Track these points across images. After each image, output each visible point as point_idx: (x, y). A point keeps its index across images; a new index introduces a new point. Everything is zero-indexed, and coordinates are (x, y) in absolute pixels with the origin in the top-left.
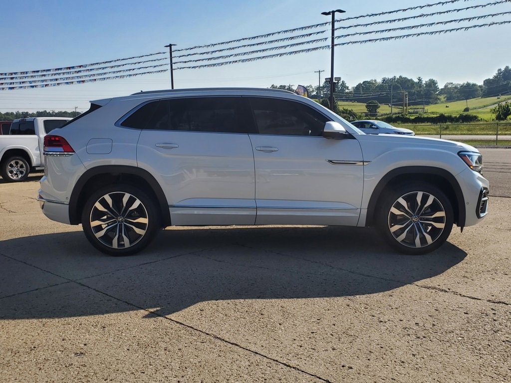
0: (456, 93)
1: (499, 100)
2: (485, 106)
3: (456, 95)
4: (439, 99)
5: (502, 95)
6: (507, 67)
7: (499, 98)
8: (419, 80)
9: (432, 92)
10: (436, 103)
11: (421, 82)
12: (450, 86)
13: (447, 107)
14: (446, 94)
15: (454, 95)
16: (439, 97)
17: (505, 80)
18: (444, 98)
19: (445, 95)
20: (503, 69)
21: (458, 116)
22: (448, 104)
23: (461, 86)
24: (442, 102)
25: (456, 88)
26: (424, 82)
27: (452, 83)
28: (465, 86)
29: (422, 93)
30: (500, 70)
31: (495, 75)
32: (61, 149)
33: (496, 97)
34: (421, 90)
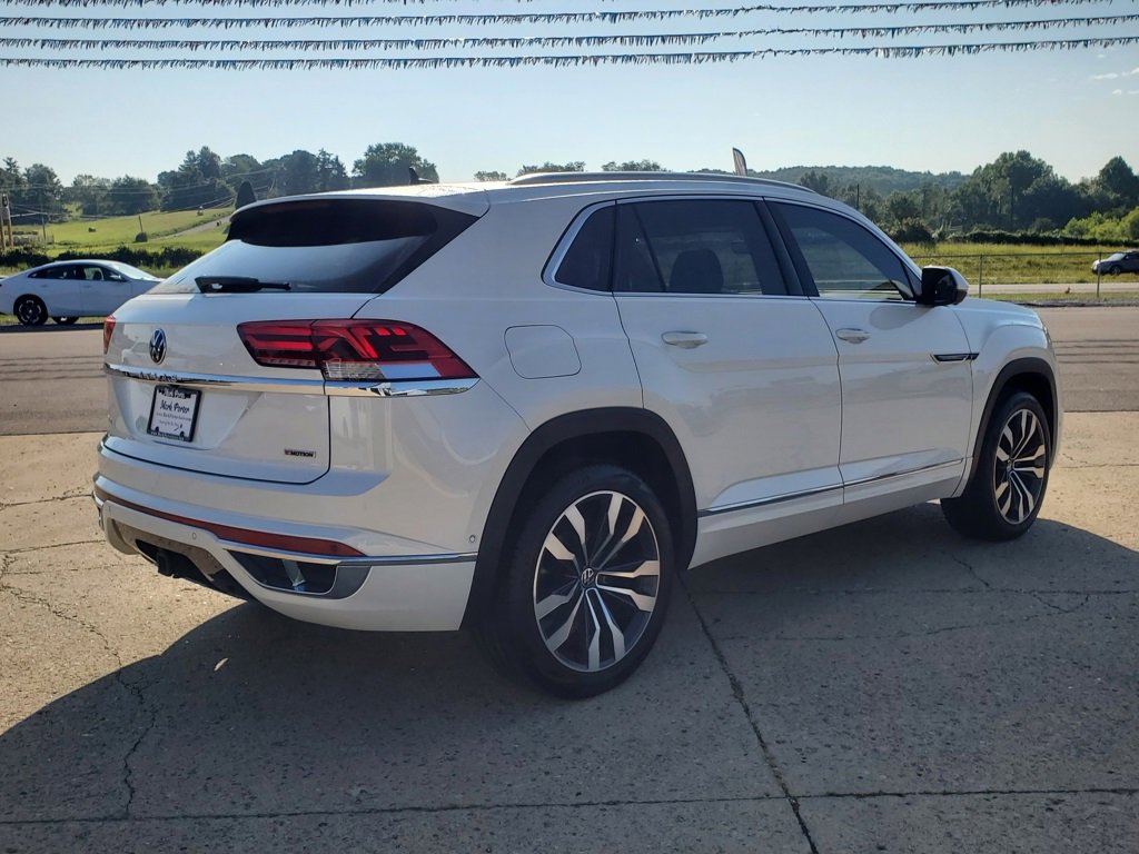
0: (104, 199)
1: (201, 218)
2: (176, 231)
3: (104, 204)
4: (66, 211)
5: (205, 207)
6: (205, 149)
7: (201, 214)
8: (8, 164)
9: (49, 194)
10: (61, 222)
11: (16, 171)
12: (86, 183)
13: (91, 230)
14: (80, 199)
15: (101, 204)
16: (66, 207)
17: (206, 176)
18: (77, 210)
19: (79, 204)
20: (197, 153)
21: (160, 253)
22: (93, 225)
23: (115, 185)
24: (75, 220)
25: (101, 187)
26: (22, 171)
27: (90, 177)
28: (123, 185)
29: (23, 196)
30: (191, 153)
31: (183, 163)
32: (427, 369)
33: (196, 212)
34: (21, 190)
